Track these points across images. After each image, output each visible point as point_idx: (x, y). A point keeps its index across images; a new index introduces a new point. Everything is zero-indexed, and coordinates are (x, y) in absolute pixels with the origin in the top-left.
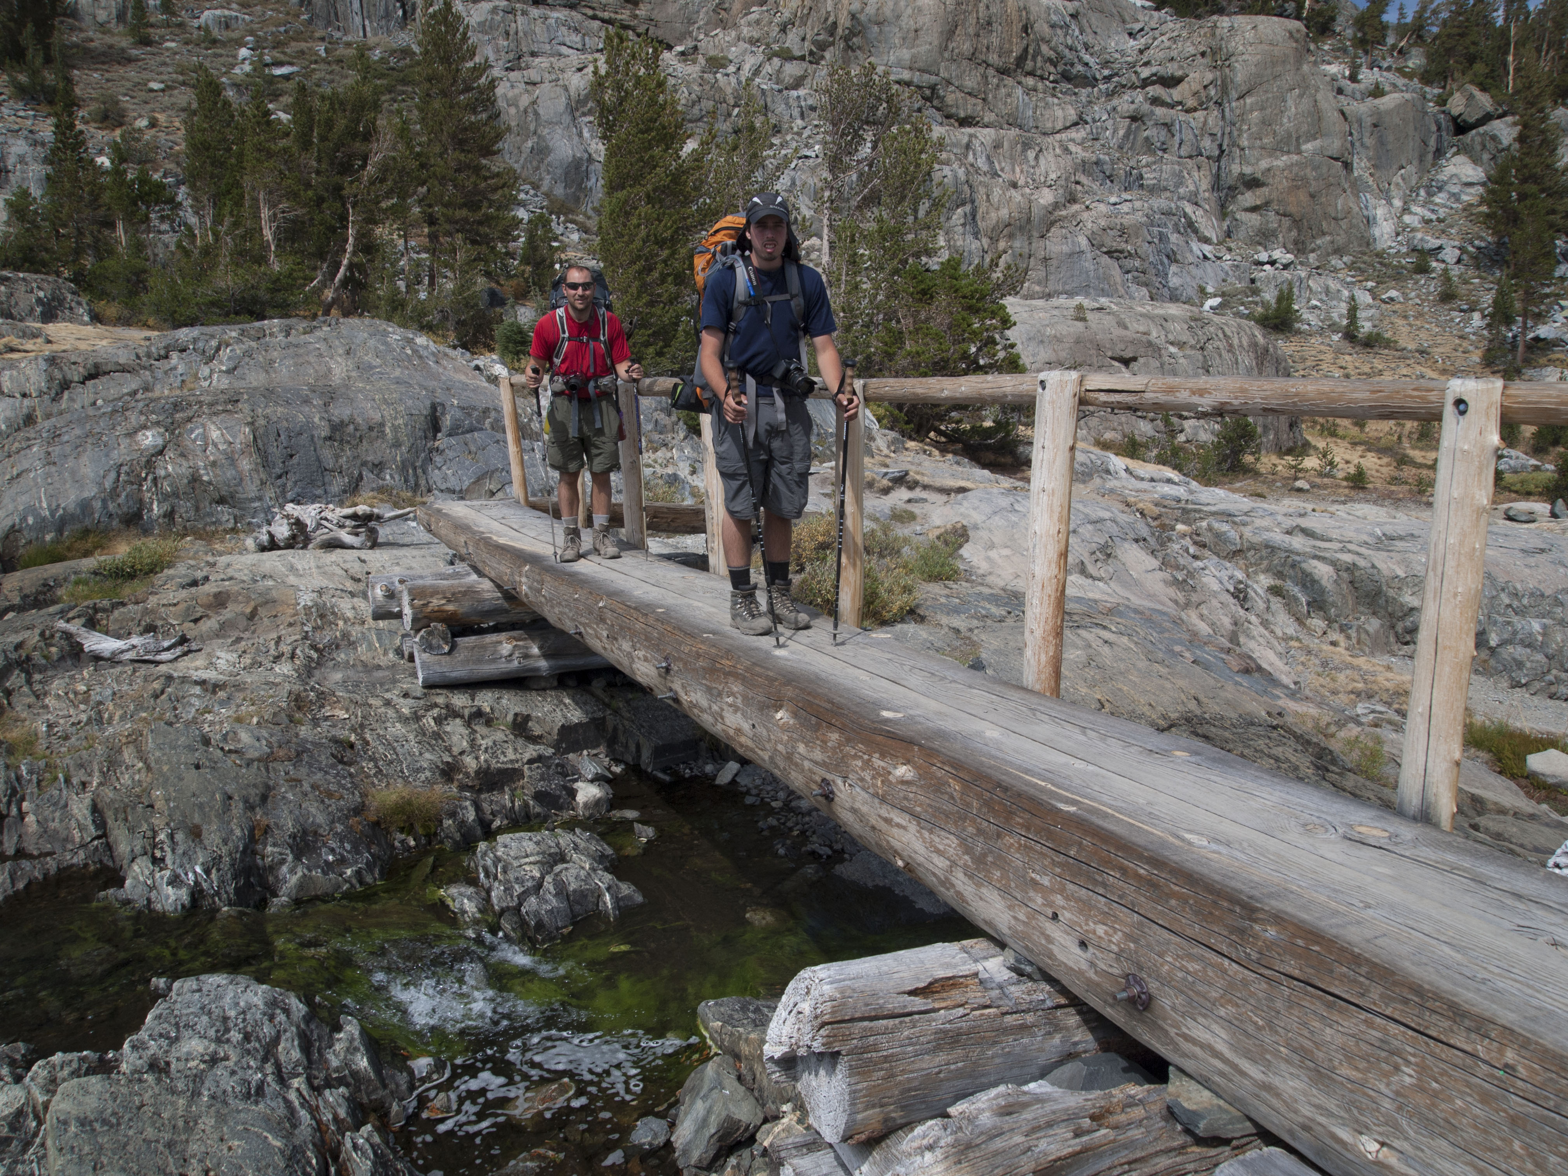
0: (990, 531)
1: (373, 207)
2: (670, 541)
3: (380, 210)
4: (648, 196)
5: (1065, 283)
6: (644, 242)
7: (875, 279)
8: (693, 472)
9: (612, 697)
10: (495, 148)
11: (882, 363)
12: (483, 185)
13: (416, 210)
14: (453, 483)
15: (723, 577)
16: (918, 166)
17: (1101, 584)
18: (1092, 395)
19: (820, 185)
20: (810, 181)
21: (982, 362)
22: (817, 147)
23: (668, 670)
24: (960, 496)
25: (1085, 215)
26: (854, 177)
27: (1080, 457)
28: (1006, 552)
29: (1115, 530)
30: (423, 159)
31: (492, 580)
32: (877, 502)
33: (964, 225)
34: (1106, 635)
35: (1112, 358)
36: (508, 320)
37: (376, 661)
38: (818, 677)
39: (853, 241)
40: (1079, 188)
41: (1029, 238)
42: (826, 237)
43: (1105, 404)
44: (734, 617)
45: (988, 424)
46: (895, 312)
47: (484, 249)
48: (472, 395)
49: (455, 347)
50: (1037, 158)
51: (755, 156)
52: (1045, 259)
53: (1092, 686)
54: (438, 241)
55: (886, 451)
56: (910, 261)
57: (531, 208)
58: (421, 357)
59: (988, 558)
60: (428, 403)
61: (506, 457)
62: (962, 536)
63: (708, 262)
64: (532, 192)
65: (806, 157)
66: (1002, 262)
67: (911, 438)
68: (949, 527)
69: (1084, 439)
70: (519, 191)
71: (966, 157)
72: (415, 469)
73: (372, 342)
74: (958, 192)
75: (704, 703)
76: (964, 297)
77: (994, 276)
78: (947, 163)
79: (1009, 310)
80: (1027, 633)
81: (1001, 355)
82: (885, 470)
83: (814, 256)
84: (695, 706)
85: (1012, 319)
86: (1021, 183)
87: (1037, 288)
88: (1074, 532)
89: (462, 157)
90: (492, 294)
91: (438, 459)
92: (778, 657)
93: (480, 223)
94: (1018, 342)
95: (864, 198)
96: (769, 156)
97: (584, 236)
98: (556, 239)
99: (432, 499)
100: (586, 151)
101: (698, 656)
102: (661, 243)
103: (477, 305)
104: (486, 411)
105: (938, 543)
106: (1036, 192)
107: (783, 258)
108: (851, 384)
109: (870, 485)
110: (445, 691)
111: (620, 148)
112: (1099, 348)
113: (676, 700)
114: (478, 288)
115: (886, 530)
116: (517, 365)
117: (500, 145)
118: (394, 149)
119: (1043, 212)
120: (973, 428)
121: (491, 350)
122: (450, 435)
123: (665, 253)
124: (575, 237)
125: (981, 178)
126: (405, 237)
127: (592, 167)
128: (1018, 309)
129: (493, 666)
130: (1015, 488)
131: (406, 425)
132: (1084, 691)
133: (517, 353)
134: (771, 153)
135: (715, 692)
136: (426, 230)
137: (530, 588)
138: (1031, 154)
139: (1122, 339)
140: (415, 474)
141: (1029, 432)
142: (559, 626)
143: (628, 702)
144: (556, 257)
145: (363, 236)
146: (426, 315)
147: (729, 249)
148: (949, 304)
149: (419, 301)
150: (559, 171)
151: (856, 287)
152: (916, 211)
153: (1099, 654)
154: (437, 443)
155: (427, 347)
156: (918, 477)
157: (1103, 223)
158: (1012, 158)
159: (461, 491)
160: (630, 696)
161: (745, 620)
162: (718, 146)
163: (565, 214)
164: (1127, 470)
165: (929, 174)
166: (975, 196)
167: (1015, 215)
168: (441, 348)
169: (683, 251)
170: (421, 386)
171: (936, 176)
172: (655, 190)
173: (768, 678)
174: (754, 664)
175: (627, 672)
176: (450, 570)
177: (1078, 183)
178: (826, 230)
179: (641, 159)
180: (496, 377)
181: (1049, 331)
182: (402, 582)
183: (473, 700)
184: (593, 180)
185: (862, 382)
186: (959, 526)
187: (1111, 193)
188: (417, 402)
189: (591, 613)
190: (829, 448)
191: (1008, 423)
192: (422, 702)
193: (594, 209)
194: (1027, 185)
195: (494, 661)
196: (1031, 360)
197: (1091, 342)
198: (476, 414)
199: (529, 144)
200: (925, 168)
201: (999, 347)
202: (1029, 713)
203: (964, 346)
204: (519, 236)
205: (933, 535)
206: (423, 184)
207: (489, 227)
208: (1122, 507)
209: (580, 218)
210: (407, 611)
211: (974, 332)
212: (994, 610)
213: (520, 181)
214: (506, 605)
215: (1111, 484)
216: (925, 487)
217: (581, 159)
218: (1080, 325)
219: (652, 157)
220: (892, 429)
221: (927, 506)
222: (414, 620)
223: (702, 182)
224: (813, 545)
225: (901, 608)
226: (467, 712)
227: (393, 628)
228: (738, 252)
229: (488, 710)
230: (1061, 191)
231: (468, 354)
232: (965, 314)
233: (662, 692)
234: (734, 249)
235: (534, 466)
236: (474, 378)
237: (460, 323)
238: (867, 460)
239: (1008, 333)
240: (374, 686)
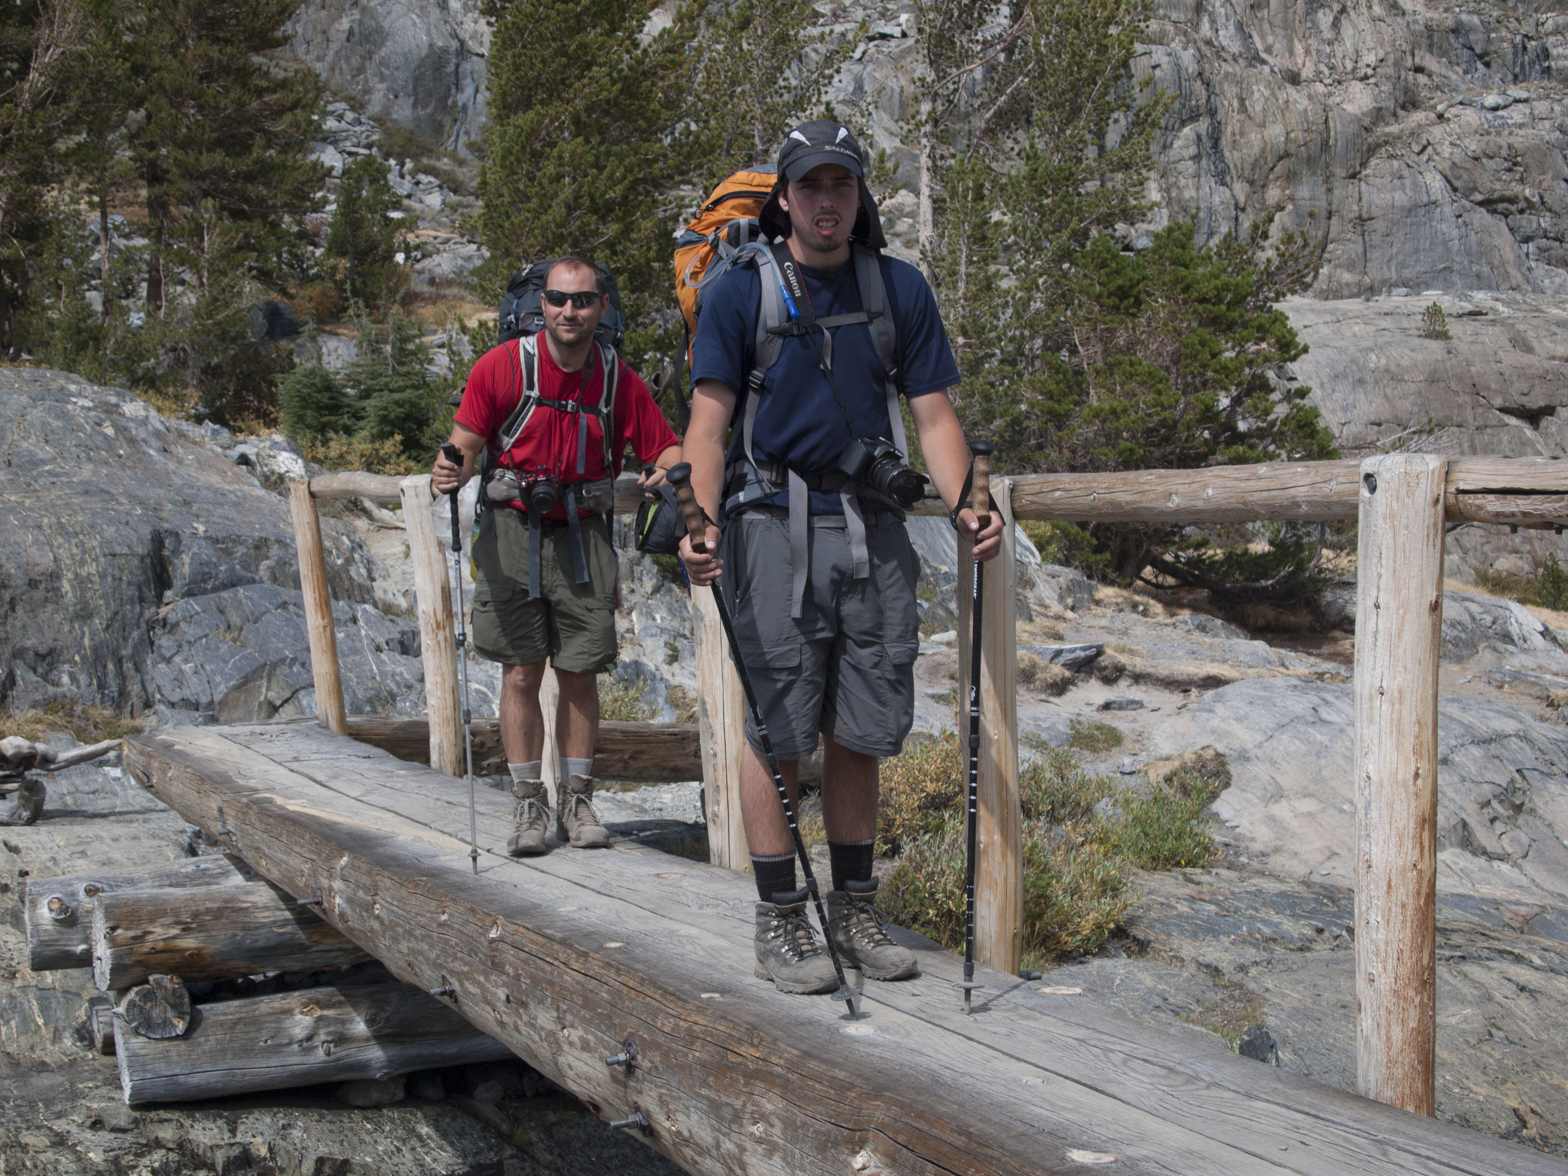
0: (1273, 763)
1: (41, 151)
2: (629, 796)
3: (54, 156)
4: (576, 120)
5: (1402, 265)
6: (570, 209)
7: (1025, 270)
8: (673, 658)
9: (516, 1121)
10: (279, 34)
11: (1042, 433)
12: (255, 104)
13: (125, 154)
14: (195, 688)
15: (738, 875)
16: (1103, 49)
17: (1505, 867)
18: (1470, 499)
19: (910, 89)
20: (893, 83)
21: (1242, 426)
22: (903, 17)
23: (630, 1067)
24: (1209, 694)
25: (1437, 132)
26: (978, 74)
27: (1450, 610)
28: (1307, 805)
29: (1528, 756)
30: (139, 58)
31: (273, 886)
32: (1041, 710)
33: (1196, 158)
34: (1522, 974)
35: (1504, 410)
36: (304, 363)
37: (38, 1054)
38: (936, 1079)
39: (979, 197)
40: (1422, 79)
41: (1327, 180)
42: (925, 191)
43: (1498, 518)
44: (763, 956)
45: (1260, 547)
46: (1067, 332)
47: (256, 227)
48: (233, 514)
49: (199, 420)
50: (1336, 25)
51: (783, 39)
52: (1361, 220)
53: (1499, 1082)
54: (166, 213)
55: (1056, 608)
56: (1094, 232)
57: (348, 146)
58: (132, 441)
59: (1272, 820)
60: (146, 532)
61: (300, 635)
62: (1216, 775)
63: (703, 261)
64: (350, 116)
65: (884, 37)
66: (1274, 230)
67: (1106, 580)
68: (1189, 757)
69: (1456, 573)
70: (324, 114)
71: (1196, 27)
72: (119, 662)
73: (36, 414)
74: (1185, 96)
75: (705, 1136)
76: (1203, 300)
77: (1262, 256)
78: (1160, 40)
79: (1294, 322)
80: (1361, 982)
81: (1281, 411)
82: (1056, 646)
83: (902, 225)
84: (687, 1142)
85: (1302, 339)
86: (1307, 72)
87: (1347, 277)
88: (1445, 761)
89: (214, 52)
90: (273, 313)
91: (165, 642)
92: (853, 1039)
93: (250, 177)
94: (1313, 384)
95: (999, 114)
96: (812, 39)
97: (453, 198)
98: (397, 205)
99: (153, 720)
100: (455, 35)
101: (692, 1038)
102: (604, 211)
103: (242, 336)
104: (261, 546)
105: (1168, 791)
106: (1337, 90)
107: (851, 244)
108: (986, 489)
109: (1028, 676)
110: (176, 1115)
111: (520, 31)
112: (1476, 390)
113: (649, 1130)
114: (245, 303)
115: (1061, 766)
116: (321, 451)
117: (288, 27)
118: (82, 38)
119: (1353, 129)
120: (1229, 557)
121: (271, 423)
122: (189, 594)
123: (611, 229)
124: (435, 200)
125: (1227, 68)
126: (104, 208)
127: (466, 67)
128: (1310, 319)
129: (274, 1061)
130: (1320, 676)
131: (103, 576)
132: (1482, 1091)
133: (322, 429)
134: (815, 32)
135: (727, 1113)
136: (144, 193)
137: (350, 901)
138: (1324, 18)
139: (1522, 372)
140: (120, 673)
141: (1344, 562)
142: (408, 977)
143: (548, 1130)
144: (398, 239)
145: (21, 206)
146: (142, 358)
147: (744, 233)
148: (1173, 315)
149: (128, 329)
150: (402, 76)
151: (988, 286)
152: (1100, 135)
153: (1509, 1014)
154: (163, 611)
155: (144, 422)
156: (1123, 659)
157: (1473, 145)
158: (1287, 26)
159: (210, 704)
160: (552, 1117)
161: (786, 963)
162: (711, 22)
163: (415, 157)
164: (1546, 633)
165: (1125, 64)
166: (1216, 101)
167: (1298, 135)
168: (173, 422)
169: (647, 225)
170: (132, 497)
171: (1139, 67)
172: (589, 109)
173: (833, 1082)
174: (807, 1054)
175: (547, 1071)
176: (188, 865)
177: (1419, 70)
178: (925, 178)
179: (562, 51)
180: (281, 478)
181: (1373, 360)
182: (91, 892)
183: (233, 1132)
184: (469, 91)
185: (1007, 481)
186: (1209, 754)
187: (1487, 88)
188: (125, 531)
189: (473, 952)
190: (943, 604)
191: (1299, 546)
192: (129, 1138)
193: (471, 146)
194: (1318, 77)
195: (277, 1050)
196: (1341, 417)
197: (1460, 379)
198: (240, 551)
199: (345, 24)
200: (1116, 53)
201: (1275, 396)
202: (1373, 1150)
203: (1205, 395)
204: (325, 201)
205: (1156, 775)
206: (138, 104)
207: (267, 185)
208: (1541, 708)
209: (445, 164)
210: (103, 951)
211: (1225, 370)
212: (1288, 926)
213: (328, 96)
214: (301, 936)
215: (1516, 661)
216: (1138, 678)
217: (445, 51)
218: (1436, 346)
219: (583, 46)
220: (1066, 563)
221: (1142, 716)
222: (117, 970)
223: (681, 91)
224: (915, 800)
225: (1099, 926)
226: (220, 1158)
227: (73, 985)
228: (762, 237)
229: (264, 1151)
230: (1386, 87)
231: (225, 433)
232: (1205, 333)
233: (620, 1113)
234: (753, 233)
235: (355, 651)
236: (238, 479)
237: (210, 372)
238: (1021, 625)
239: (1293, 367)
240: (33, 1106)
